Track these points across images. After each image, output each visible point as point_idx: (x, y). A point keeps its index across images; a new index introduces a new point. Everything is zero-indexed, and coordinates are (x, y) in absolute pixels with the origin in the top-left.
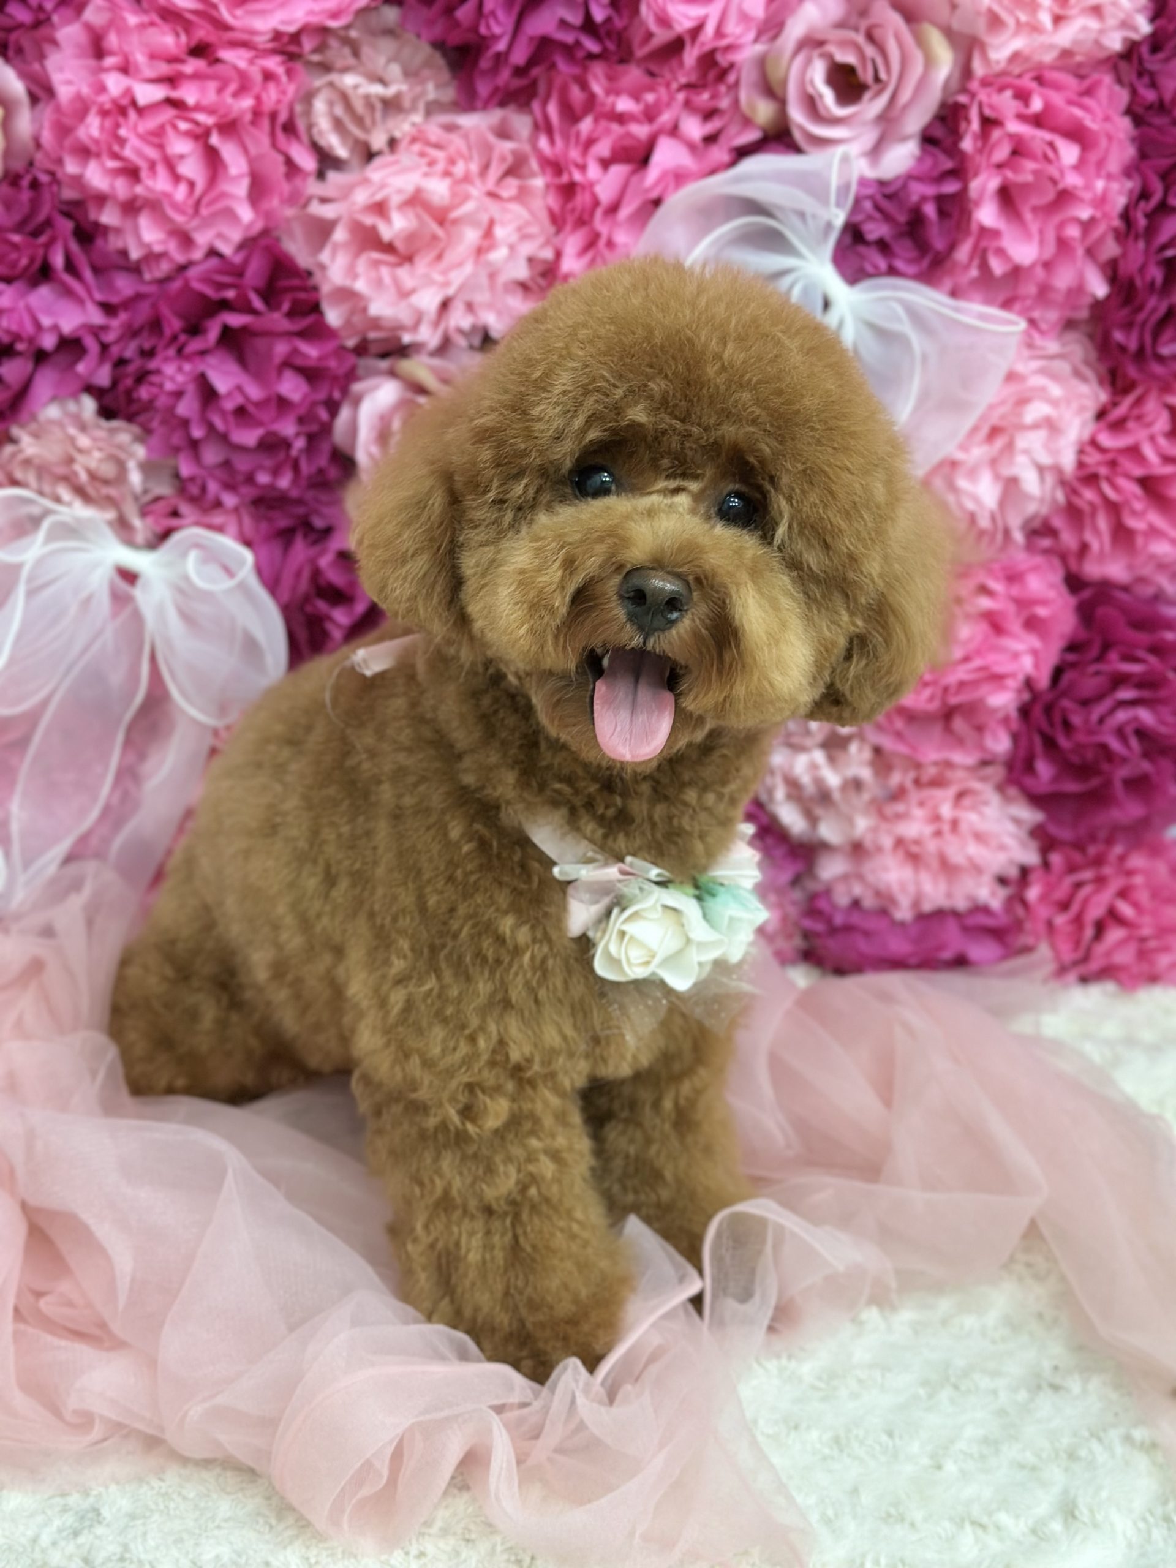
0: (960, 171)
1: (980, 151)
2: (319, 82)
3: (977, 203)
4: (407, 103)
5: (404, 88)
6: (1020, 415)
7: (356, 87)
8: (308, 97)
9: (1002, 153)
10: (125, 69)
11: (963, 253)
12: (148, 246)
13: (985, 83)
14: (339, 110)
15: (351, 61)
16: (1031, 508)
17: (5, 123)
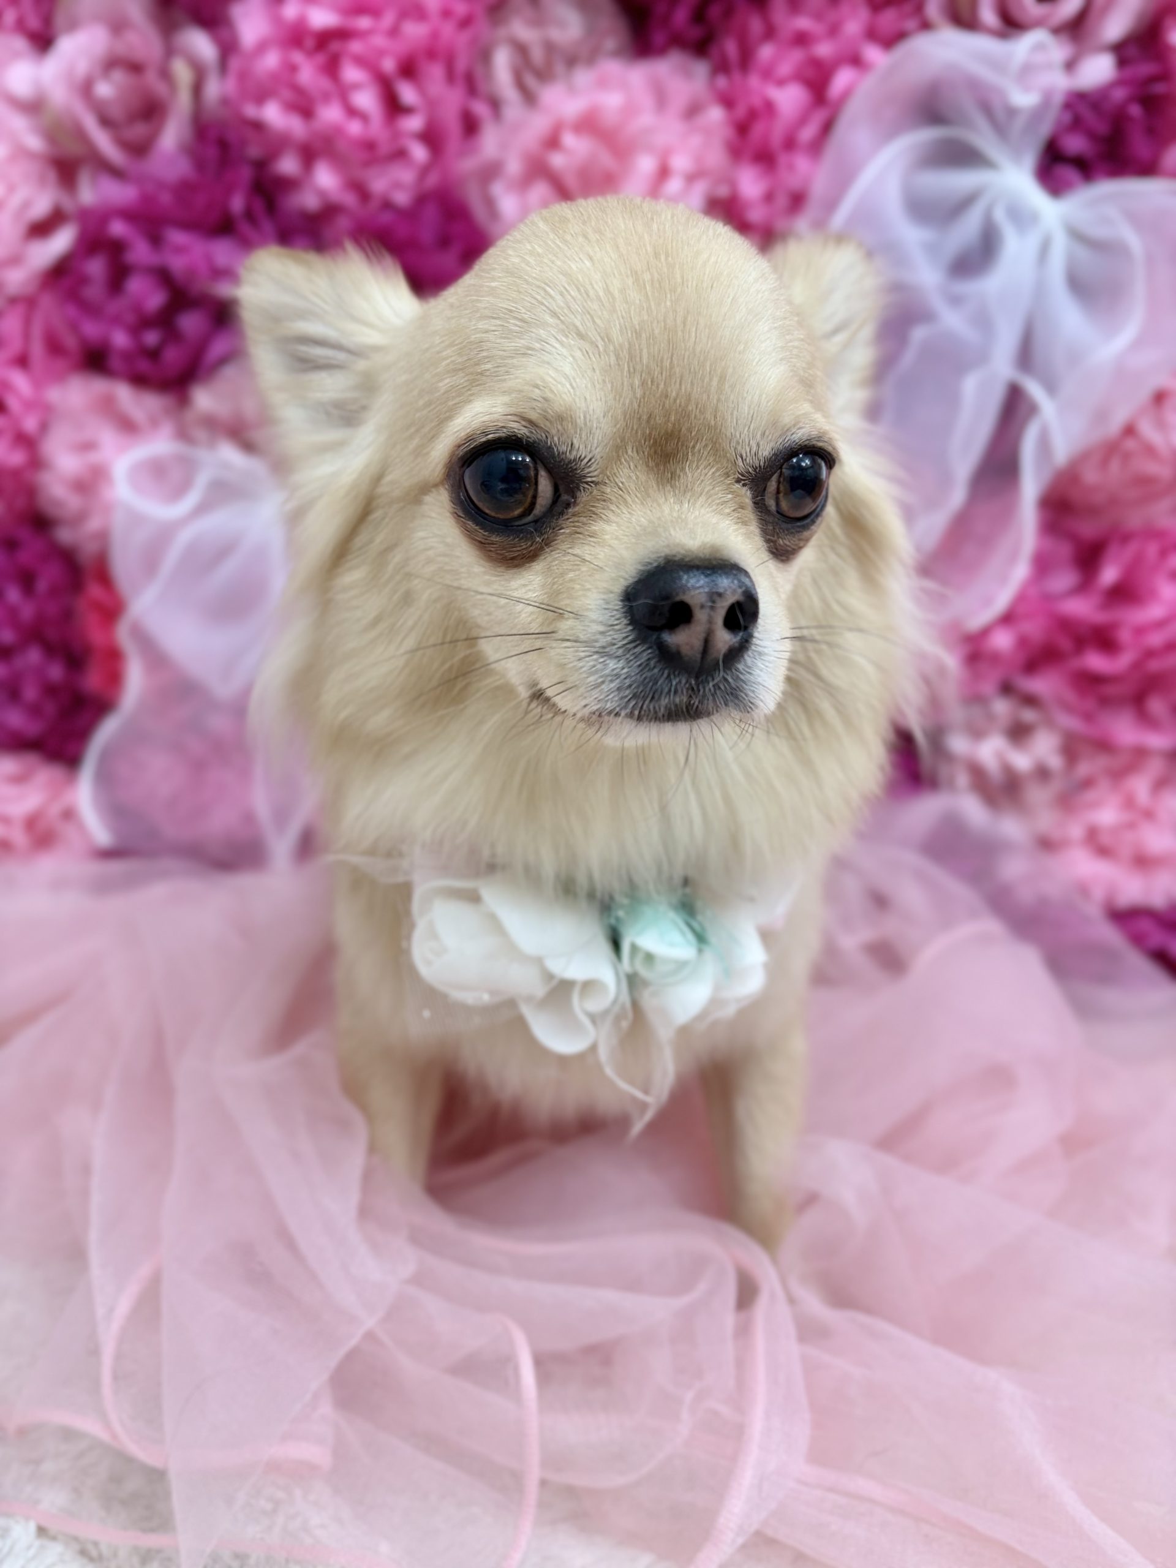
0: (1165, 76)
2: (499, 32)
4: (585, 54)
5: (582, 32)
7: (535, 41)
14: (518, 64)
15: (531, 14)
17: (197, 89)
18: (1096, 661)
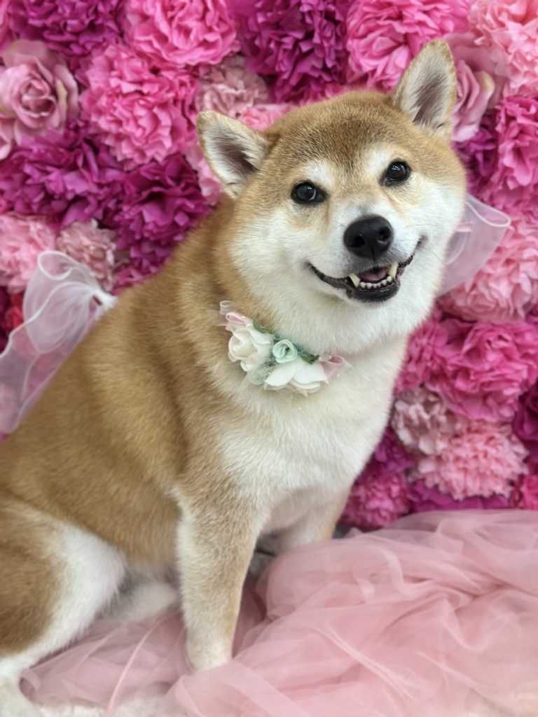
0: (495, 140)
1: (505, 132)
2: (206, 87)
3: (503, 156)
4: (245, 98)
5: (244, 91)
6: (521, 254)
7: (223, 90)
8: (202, 94)
9: (515, 132)
10: (121, 77)
11: (495, 178)
12: (125, 155)
13: (509, 100)
14: (216, 100)
15: (222, 78)
16: (526, 299)
17: (68, 98)
18: (460, 384)
